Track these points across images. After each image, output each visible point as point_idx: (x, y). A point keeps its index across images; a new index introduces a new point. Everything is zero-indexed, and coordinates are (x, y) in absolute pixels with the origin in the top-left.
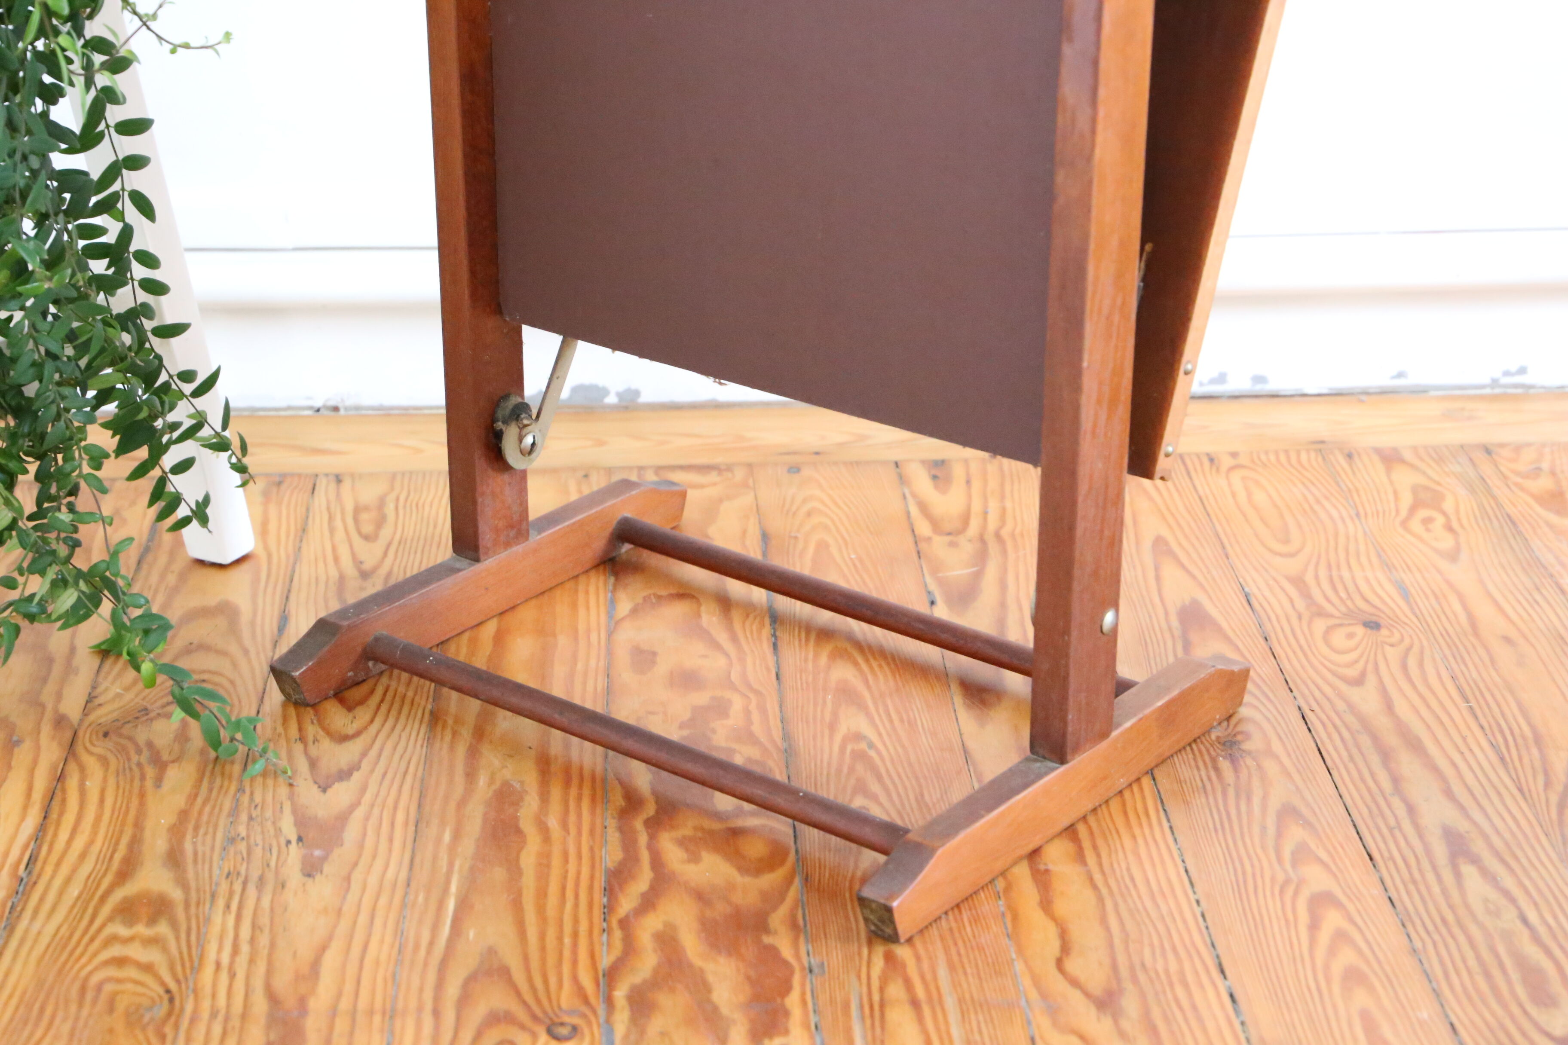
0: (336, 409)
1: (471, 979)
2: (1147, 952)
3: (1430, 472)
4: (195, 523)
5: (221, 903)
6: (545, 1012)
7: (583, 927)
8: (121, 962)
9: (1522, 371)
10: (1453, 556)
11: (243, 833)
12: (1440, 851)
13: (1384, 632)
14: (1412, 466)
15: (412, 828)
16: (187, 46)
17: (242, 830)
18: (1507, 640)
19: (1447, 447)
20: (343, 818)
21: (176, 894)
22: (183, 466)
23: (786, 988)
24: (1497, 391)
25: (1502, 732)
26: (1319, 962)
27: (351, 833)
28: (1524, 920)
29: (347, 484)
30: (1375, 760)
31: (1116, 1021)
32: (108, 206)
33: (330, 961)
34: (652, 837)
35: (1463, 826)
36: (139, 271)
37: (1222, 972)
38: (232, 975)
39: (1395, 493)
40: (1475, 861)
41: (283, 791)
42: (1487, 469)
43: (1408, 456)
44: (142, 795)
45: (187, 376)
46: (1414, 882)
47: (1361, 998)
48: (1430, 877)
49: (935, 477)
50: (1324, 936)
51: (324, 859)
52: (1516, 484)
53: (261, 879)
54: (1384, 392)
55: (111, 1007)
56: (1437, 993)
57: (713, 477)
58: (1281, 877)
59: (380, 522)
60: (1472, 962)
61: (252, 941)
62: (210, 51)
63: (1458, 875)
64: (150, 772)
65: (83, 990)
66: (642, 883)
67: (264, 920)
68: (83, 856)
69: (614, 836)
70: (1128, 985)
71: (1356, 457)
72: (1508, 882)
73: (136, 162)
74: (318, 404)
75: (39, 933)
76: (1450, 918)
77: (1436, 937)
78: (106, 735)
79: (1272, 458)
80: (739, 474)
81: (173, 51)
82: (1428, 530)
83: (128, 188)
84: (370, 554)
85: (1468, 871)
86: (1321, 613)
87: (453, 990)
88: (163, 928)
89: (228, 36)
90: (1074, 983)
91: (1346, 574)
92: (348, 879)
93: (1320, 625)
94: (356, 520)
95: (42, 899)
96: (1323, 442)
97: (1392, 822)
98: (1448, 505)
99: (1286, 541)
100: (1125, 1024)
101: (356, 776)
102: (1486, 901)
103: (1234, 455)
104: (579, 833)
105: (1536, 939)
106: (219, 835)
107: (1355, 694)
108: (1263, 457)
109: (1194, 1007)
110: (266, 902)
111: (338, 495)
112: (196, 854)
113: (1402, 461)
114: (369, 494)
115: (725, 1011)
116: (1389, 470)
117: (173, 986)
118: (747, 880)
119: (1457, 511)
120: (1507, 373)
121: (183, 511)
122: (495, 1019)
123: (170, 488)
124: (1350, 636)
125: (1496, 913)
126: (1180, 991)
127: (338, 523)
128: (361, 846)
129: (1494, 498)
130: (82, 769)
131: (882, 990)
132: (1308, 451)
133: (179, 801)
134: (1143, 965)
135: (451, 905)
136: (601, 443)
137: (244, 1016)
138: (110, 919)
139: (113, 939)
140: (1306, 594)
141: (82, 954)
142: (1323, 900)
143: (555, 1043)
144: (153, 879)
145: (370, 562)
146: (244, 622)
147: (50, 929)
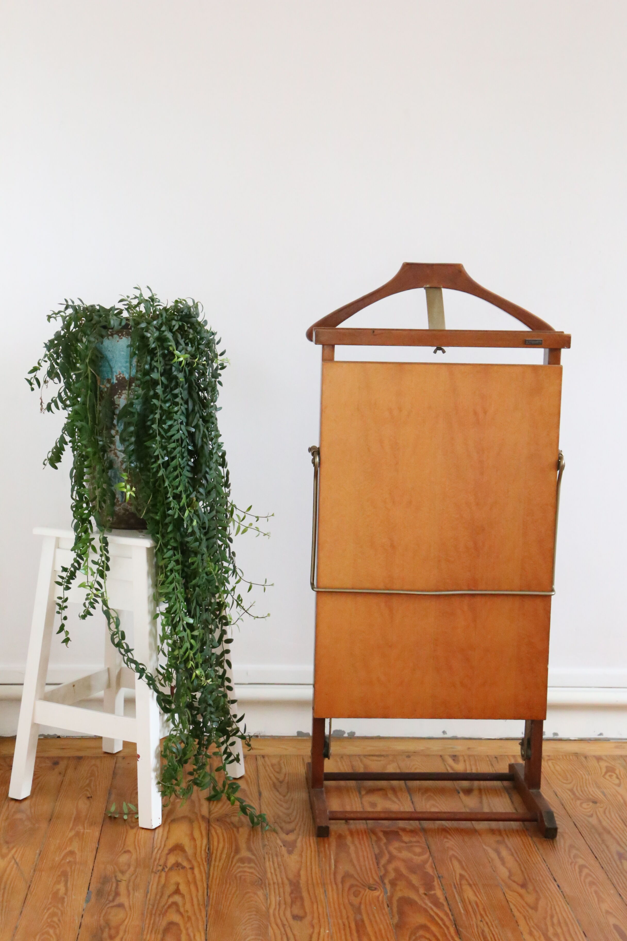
0: (257, 736)
1: (343, 877)
2: (533, 875)
3: (612, 762)
4: (235, 762)
5: (267, 859)
6: (366, 884)
7: (372, 867)
8: (244, 872)
10: (619, 785)
11: (267, 844)
12: (616, 857)
13: (598, 804)
15: (316, 844)
16: (257, 617)
17: (266, 843)
19: (616, 756)
20: (295, 841)
21: (253, 857)
22: (233, 744)
23: (433, 881)
26: (582, 880)
27: (298, 845)
29: (266, 759)
30: (597, 836)
31: (526, 890)
32: (220, 664)
33: (302, 873)
34: (387, 847)
35: (623, 851)
36: (226, 684)
37: (555, 880)
38: (276, 875)
39: (601, 768)
41: (275, 835)
43: (604, 758)
44: (234, 834)
45: (235, 716)
46: (609, 863)
47: (594, 888)
48: (613, 863)
49: (454, 760)
50: (584, 874)
51: (293, 850)
53: (276, 854)
54: (596, 740)
55: (246, 881)
56: (615, 887)
57: (382, 758)
58: (570, 861)
59: (281, 768)
61: (279, 868)
63: (621, 862)
64: (235, 830)
65: (236, 877)
66: (387, 857)
67: (281, 864)
68: (223, 848)
69: (375, 847)
70: (529, 882)
71: (587, 758)
73: (228, 651)
75: (218, 865)
76: (619, 871)
77: (615, 875)
78: (218, 820)
79: (561, 757)
80: (391, 758)
82: (611, 778)
83: (226, 659)
84: (280, 776)
86: (579, 799)
87: (339, 879)
88: (252, 865)
89: (269, 615)
90: (514, 882)
91: (586, 789)
92: (301, 854)
93: (578, 802)
94: (273, 768)
95: (216, 858)
96: (577, 753)
97: (602, 849)
98: (617, 772)
99: (567, 780)
100: (529, 890)
103: (549, 756)
104: (365, 846)
106: (261, 844)
107: (590, 820)
108: (558, 757)
109: (548, 887)
110: (280, 859)
111: (265, 761)
112: (255, 848)
114: (275, 761)
115: (417, 885)
116: (598, 762)
117: (260, 877)
118: (417, 857)
119: (620, 773)
121: (232, 758)
122: (353, 886)
123: (228, 751)
124: (588, 805)
126: (543, 884)
127: (267, 768)
128: (302, 847)
130: (214, 828)
131: (460, 881)
132: (572, 756)
133: (246, 836)
134: (533, 878)
135: (333, 861)
137: (283, 883)
138: (237, 862)
139: (239, 867)
140: (574, 794)
141: (232, 869)
142: (581, 867)
143: (371, 891)
144: (244, 853)
145: (281, 779)
146: (248, 792)
147: (221, 865)
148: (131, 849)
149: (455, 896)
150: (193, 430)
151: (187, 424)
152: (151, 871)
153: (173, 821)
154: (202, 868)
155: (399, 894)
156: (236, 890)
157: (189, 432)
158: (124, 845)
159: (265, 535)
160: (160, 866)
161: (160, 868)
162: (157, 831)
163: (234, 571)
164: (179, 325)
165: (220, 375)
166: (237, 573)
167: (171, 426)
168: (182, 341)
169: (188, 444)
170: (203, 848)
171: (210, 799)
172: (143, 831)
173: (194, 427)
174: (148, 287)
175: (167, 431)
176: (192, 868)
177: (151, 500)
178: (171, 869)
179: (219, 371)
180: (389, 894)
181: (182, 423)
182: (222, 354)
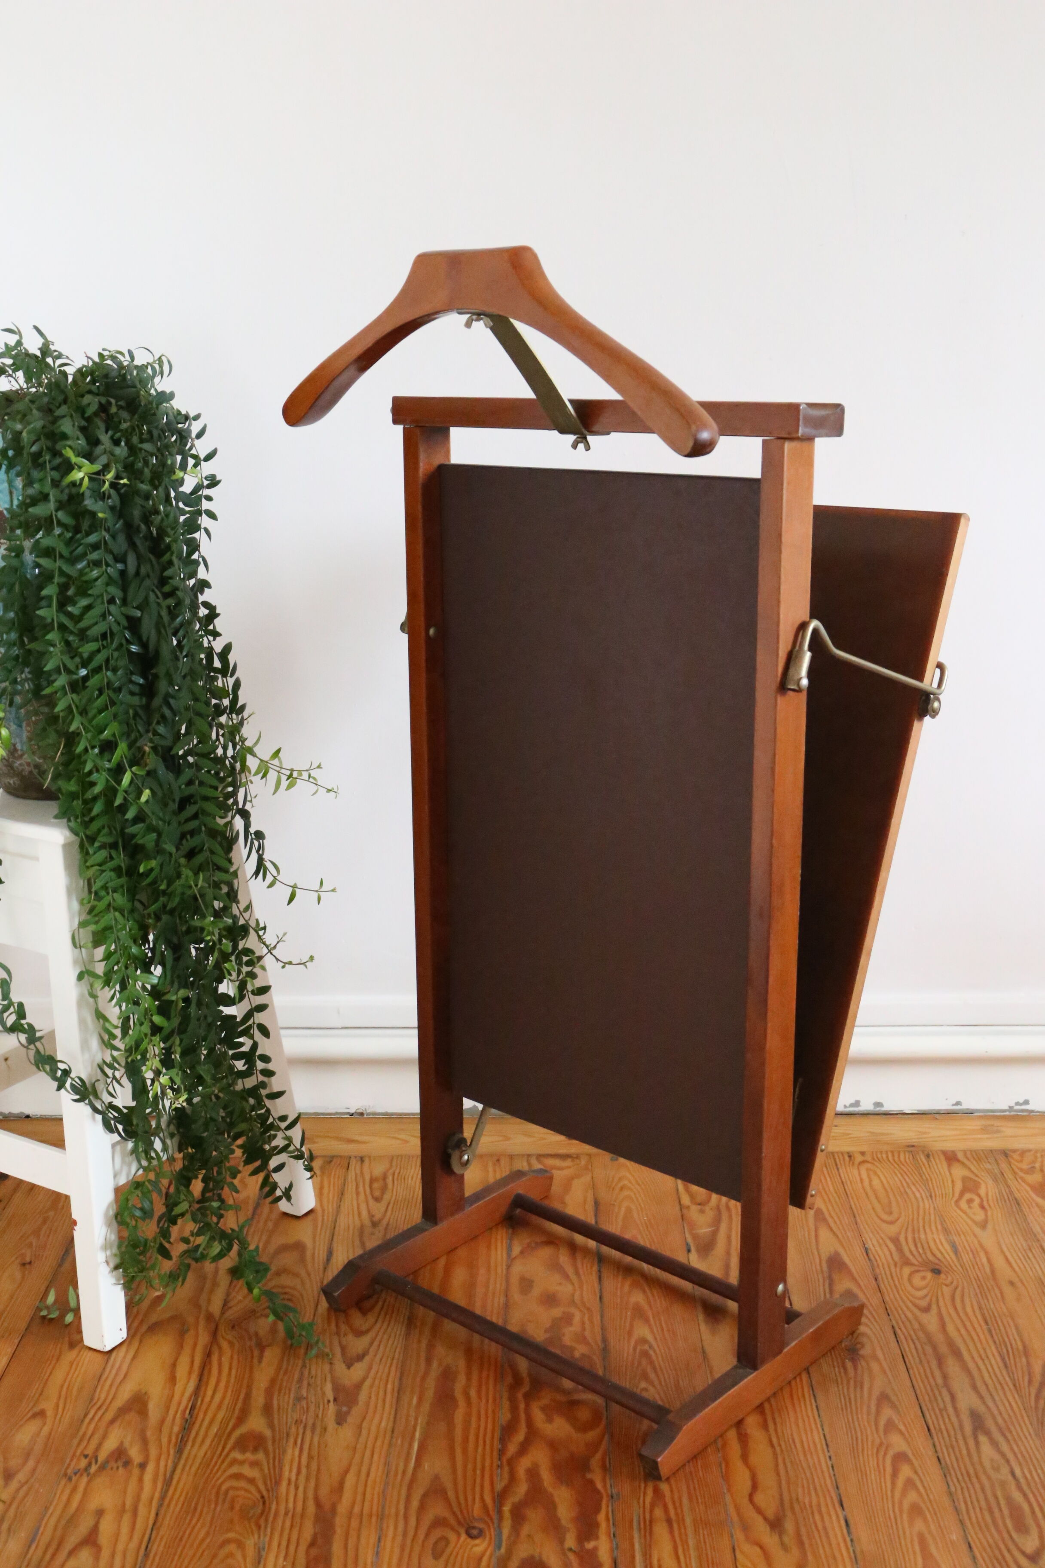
0: (362, 1114)
1: (425, 1496)
2: (800, 1490)
3: (973, 1168)
4: (284, 1199)
5: (292, 1440)
6: (464, 1518)
7: (487, 1464)
8: (238, 1476)
9: (1026, 1102)
10: (983, 1225)
11: (305, 1395)
12: (968, 1425)
13: (943, 1276)
14: (963, 1164)
15: (396, 1395)
16: (290, 963)
17: (304, 1393)
18: (1012, 1283)
19: (983, 1151)
20: (358, 1386)
21: (268, 1433)
22: (280, 1168)
23: (598, 1510)
24: (1012, 1113)
25: (1006, 1346)
26: (896, 1500)
27: (363, 1397)
28: (1013, 1474)
29: (367, 1161)
30: (934, 1363)
31: (781, 1537)
32: (246, 1033)
33: (349, 1480)
34: (527, 1405)
35: (982, 1409)
36: (260, 1065)
37: (842, 1505)
38: (297, 1488)
39: (953, 1181)
40: (988, 1433)
41: (327, 1367)
42: (1004, 1166)
43: (960, 1156)
44: (251, 1368)
45: (283, 1118)
46: (953, 1448)
47: (919, 1525)
48: (961, 1442)
50: (900, 1483)
51: (348, 1413)
52: (1022, 1178)
53: (314, 1425)
54: (949, 1113)
55: (232, 1508)
56: (962, 1522)
57: (568, 1163)
58: (877, 1441)
59: (384, 1188)
60: (983, 1503)
61: (308, 1466)
62: (302, 966)
63: (977, 1443)
64: (256, 1353)
65: (218, 1493)
66: (521, 1435)
67: (315, 1453)
68: (219, 1406)
69: (506, 1404)
70: (789, 1513)
71: (931, 1157)
72: (1005, 1448)
73: (262, 1008)
74: (353, 1111)
75: (196, 1456)
76: (971, 1472)
77: (963, 1484)
78: (233, 1327)
79: (884, 1156)
80: (583, 1162)
81: (283, 967)
82: (970, 1207)
84: (378, 1209)
85: (983, 1439)
86: (907, 1263)
87: (415, 1504)
88: (260, 1456)
89: (311, 958)
90: (759, 1511)
91: (923, 1236)
92: (360, 1428)
93: (907, 1271)
94: (371, 1187)
95: (197, 1434)
96: (913, 1146)
97: (942, 1406)
98: (982, 1191)
99: (891, 1213)
100: (786, 1539)
101: (367, 1359)
102: (992, 1460)
103: (863, 1153)
104: (487, 1401)
105: (1019, 1488)
106: (292, 1395)
107: (925, 1318)
108: (879, 1156)
109: (825, 1528)
110: (316, 1439)
111: (362, 1170)
112: (279, 1406)
113: (958, 1161)
114: (378, 1170)
115: (564, 1522)
116: (949, 1166)
117: (265, 1493)
118: (579, 1434)
119: (987, 1195)
120: (1017, 1104)
121: (278, 1193)
122: (439, 1522)
123: (271, 1180)
124: (924, 1278)
125: (997, 1469)
126: (817, 1517)
127: (361, 1189)
128: (368, 1404)
129: (1008, 1186)
130: (220, 1348)
131: (651, 1511)
132: (904, 1152)
133: (271, 1372)
134: (797, 1499)
135: (415, 1448)
136: (508, 1139)
137: (303, 1516)
138: (233, 1449)
139: (235, 1462)
140: (900, 1250)
141: (218, 1471)
142: (900, 1458)
143: (469, 1540)
144: (256, 1423)
145: (378, 1216)
146: (309, 1253)
147: (201, 1453)
148: (48, 1406)
149: (633, 1557)
150: (138, 614)
151: (124, 602)
152: (62, 1472)
153: (153, 1328)
154: (162, 1463)
155: (523, 1551)
156: (207, 1534)
157: (129, 618)
158: (41, 1394)
159: (329, 791)
160: (86, 1456)
161: (84, 1463)
162: (114, 1354)
163: (261, 867)
164: (100, 403)
165: (209, 498)
166: (266, 870)
167: (89, 608)
168: (105, 438)
169: (129, 642)
170: (182, 1407)
171: (235, 1272)
172: (90, 1353)
173: (138, 608)
174: (36, 328)
175: (77, 619)
176: (143, 1466)
177: (62, 754)
178: (102, 1468)
179: (206, 492)
180: (503, 1550)
181: (111, 601)
182: (208, 458)
